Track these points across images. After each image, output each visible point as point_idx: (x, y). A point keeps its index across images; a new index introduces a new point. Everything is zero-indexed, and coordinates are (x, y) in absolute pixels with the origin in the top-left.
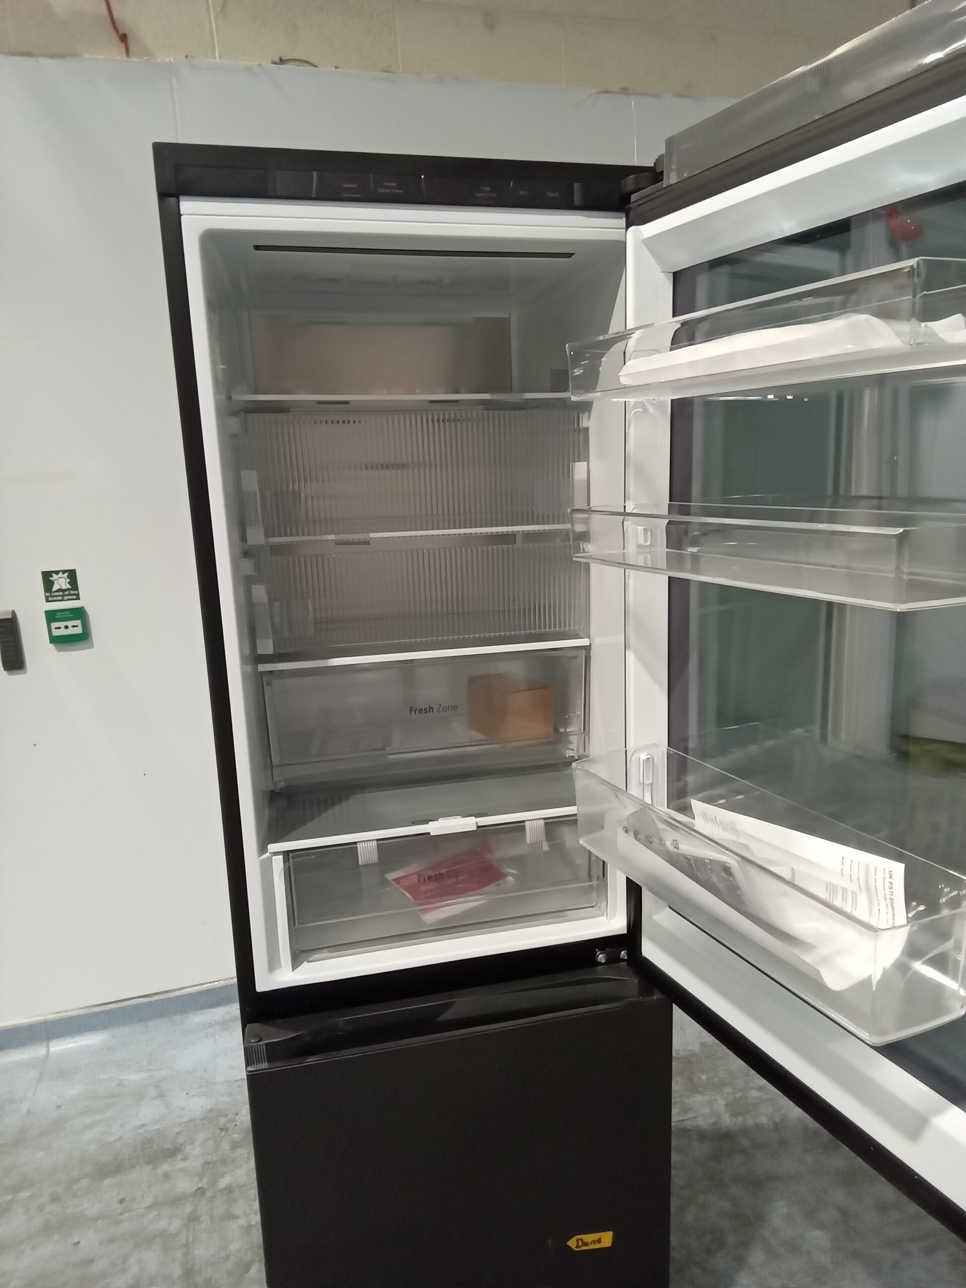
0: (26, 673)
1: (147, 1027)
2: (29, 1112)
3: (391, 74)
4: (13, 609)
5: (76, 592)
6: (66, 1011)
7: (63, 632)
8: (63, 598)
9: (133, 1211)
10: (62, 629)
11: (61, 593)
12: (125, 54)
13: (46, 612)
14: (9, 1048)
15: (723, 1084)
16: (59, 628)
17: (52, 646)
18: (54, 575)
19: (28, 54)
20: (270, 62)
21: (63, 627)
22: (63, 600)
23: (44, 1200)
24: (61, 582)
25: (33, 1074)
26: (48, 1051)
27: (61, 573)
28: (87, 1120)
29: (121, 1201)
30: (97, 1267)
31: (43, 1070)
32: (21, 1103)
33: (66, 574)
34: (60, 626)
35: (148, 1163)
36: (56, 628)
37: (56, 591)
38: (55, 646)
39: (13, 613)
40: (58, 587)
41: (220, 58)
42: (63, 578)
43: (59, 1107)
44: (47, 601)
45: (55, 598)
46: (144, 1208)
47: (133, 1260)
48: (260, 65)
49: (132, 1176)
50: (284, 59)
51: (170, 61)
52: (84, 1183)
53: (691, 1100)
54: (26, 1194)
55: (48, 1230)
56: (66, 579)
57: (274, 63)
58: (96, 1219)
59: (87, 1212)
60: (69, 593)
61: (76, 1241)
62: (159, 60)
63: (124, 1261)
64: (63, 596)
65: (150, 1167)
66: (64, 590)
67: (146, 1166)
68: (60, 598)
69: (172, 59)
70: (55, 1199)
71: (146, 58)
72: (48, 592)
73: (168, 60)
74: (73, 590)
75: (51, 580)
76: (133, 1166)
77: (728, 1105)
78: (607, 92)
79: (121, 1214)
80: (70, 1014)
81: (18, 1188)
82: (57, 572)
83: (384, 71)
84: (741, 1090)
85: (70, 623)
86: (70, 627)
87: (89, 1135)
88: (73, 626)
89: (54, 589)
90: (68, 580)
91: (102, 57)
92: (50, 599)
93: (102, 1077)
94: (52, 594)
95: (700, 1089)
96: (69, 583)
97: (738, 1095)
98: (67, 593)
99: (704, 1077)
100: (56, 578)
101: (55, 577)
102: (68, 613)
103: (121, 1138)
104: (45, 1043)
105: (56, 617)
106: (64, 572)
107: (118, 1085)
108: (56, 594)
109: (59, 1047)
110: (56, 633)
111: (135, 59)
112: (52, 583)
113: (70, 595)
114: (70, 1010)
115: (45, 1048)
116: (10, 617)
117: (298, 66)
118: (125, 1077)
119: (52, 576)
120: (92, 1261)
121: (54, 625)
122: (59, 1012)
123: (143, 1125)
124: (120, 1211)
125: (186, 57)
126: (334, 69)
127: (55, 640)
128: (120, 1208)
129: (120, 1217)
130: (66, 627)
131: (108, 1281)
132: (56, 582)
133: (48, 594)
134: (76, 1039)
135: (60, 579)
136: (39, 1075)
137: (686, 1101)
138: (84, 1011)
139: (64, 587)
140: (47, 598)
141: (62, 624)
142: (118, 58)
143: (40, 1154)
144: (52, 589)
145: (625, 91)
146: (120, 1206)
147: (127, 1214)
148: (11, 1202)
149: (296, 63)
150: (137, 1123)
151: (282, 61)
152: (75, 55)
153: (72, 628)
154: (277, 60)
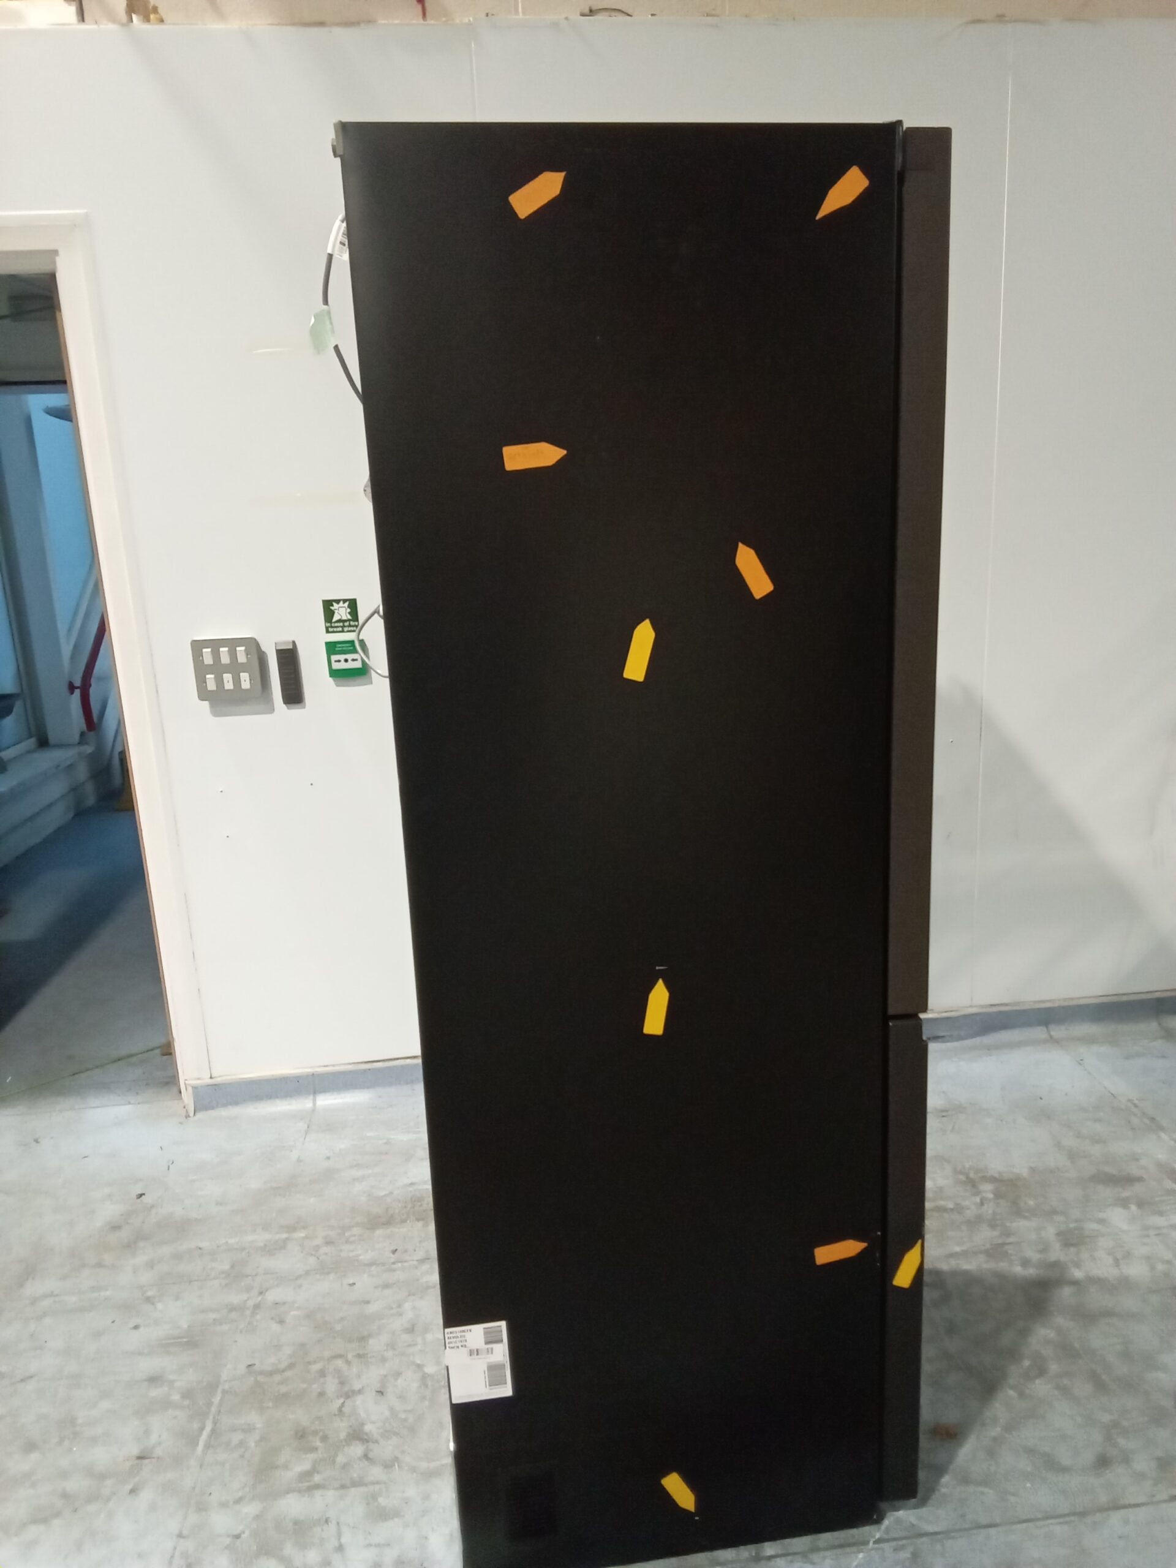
0: (304, 708)
1: (414, 1090)
2: (299, 1160)
3: (715, 18)
4: (293, 639)
5: (356, 623)
6: (333, 1066)
7: (343, 666)
8: (343, 629)
9: (406, 1261)
10: (341, 662)
11: (341, 624)
12: (421, 17)
13: (327, 644)
14: (277, 1097)
15: (1054, 1212)
16: (339, 661)
17: (331, 679)
18: (334, 604)
19: (321, 24)
20: (579, 14)
21: (343, 660)
22: (343, 631)
23: (318, 1241)
24: (342, 612)
25: (302, 1125)
26: (314, 1104)
27: (341, 602)
28: (359, 1173)
29: (394, 1252)
30: (372, 1309)
31: (311, 1122)
32: (291, 1151)
33: (346, 604)
34: (340, 659)
35: (418, 1220)
36: (336, 661)
37: (335, 622)
38: (334, 680)
39: (294, 642)
40: (339, 617)
41: (524, 13)
42: (345, 607)
43: (328, 1158)
44: (328, 632)
45: (335, 629)
46: (417, 1260)
47: (407, 1306)
48: (567, 19)
49: (403, 1230)
50: (594, 8)
51: (470, 20)
52: (356, 1231)
53: (1014, 1225)
54: (301, 1234)
55: (323, 1269)
56: (346, 609)
57: (583, 15)
58: (372, 1264)
59: (361, 1257)
60: (350, 623)
61: (351, 1282)
62: (458, 21)
63: (399, 1306)
64: (343, 627)
65: (420, 1224)
66: (344, 621)
67: (417, 1222)
68: (340, 629)
69: (471, 19)
70: (329, 1242)
71: (444, 19)
72: (328, 622)
73: (466, 20)
74: (354, 621)
75: (331, 610)
76: (403, 1221)
77: (1059, 1234)
78: (979, 21)
79: (394, 1263)
80: (337, 1069)
81: (292, 1229)
82: (338, 601)
83: (708, 15)
84: (1076, 1221)
85: (350, 657)
86: (349, 660)
87: (358, 1188)
88: (353, 660)
89: (334, 620)
90: (349, 610)
91: (396, 22)
92: (330, 630)
93: (369, 1134)
94: (333, 625)
95: (1027, 1214)
96: (349, 613)
97: (1072, 1225)
98: (347, 624)
99: (1031, 1203)
100: (337, 608)
101: (336, 606)
102: (347, 645)
103: (391, 1193)
104: (311, 1097)
105: (336, 649)
106: (345, 601)
107: (386, 1143)
108: (336, 625)
109: (326, 1101)
110: (336, 666)
111: (432, 22)
112: (333, 613)
113: (350, 626)
114: (338, 1065)
115: (312, 1102)
116: (291, 647)
117: (610, 16)
118: (392, 1137)
119: (332, 605)
120: (368, 1302)
121: (334, 658)
122: (327, 1066)
123: (412, 1184)
124: (392, 1260)
125: (487, 15)
126: (650, 16)
127: (335, 674)
128: (393, 1258)
129: (393, 1266)
130: (346, 661)
131: (384, 1321)
132: (336, 611)
133: (328, 625)
134: (342, 1095)
135: (340, 609)
136: (306, 1126)
137: (1008, 1224)
138: (351, 1067)
139: (344, 618)
140: (327, 628)
141: (342, 657)
142: (414, 22)
143: (312, 1200)
144: (332, 620)
145: (1000, 18)
146: (392, 1255)
147: (400, 1264)
148: (287, 1239)
149: (607, 14)
150: (407, 1181)
151: (592, 12)
152: (370, 22)
153: (352, 662)
154: (587, 11)
